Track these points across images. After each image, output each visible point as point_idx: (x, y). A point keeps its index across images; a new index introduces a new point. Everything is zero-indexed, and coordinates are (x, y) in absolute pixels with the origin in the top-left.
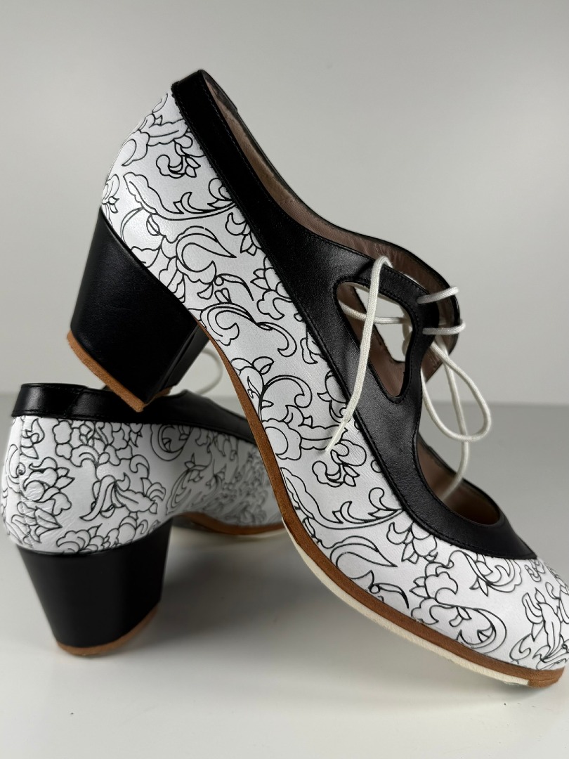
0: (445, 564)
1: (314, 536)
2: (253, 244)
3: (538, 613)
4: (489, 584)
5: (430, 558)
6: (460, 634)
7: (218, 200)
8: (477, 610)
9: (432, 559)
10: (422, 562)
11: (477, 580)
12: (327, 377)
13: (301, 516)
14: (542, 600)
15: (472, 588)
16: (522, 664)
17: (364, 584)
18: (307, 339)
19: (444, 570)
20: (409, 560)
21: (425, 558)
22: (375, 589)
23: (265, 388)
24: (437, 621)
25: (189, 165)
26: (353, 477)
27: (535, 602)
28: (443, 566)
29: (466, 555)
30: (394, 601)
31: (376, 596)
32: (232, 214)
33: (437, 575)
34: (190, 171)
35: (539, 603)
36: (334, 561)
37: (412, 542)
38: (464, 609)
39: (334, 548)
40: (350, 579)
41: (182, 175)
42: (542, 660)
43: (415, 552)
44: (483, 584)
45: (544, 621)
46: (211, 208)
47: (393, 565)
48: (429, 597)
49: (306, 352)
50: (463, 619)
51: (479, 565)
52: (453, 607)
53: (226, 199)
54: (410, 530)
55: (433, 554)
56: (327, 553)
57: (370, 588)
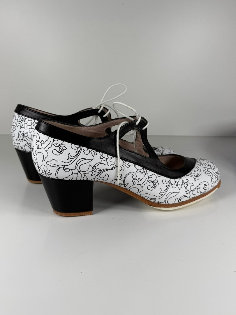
0: (187, 181)
1: (159, 202)
2: (94, 152)
3: (209, 173)
4: (197, 176)
5: (183, 183)
6: (201, 192)
7: (77, 149)
8: (200, 184)
9: (184, 183)
10: (183, 186)
11: (194, 178)
12: (135, 166)
13: (152, 201)
14: (207, 169)
15: (195, 181)
16: (214, 186)
17: (177, 202)
18: (124, 162)
19: (187, 183)
20: (180, 188)
21: (182, 184)
22: (179, 201)
23: (124, 182)
24: (195, 195)
25: (62, 147)
26: (157, 182)
27: (206, 171)
28: (187, 182)
29: (188, 175)
30: (185, 199)
31: (181, 202)
32: (83, 150)
33: (187, 185)
34: (64, 148)
35: (207, 170)
36: (167, 203)
37: (178, 184)
38: (197, 187)
39: (165, 201)
40: (173, 204)
41: (63, 151)
42: (217, 181)
43: (180, 185)
44: (196, 178)
45: (211, 173)
46: (77, 153)
47: (179, 192)
48: (190, 192)
49: (126, 165)
50: (199, 189)
51: (192, 174)
52: (195, 189)
53: (79, 147)
54: (175, 182)
55: (183, 182)
56: (164, 203)
57: (178, 201)
